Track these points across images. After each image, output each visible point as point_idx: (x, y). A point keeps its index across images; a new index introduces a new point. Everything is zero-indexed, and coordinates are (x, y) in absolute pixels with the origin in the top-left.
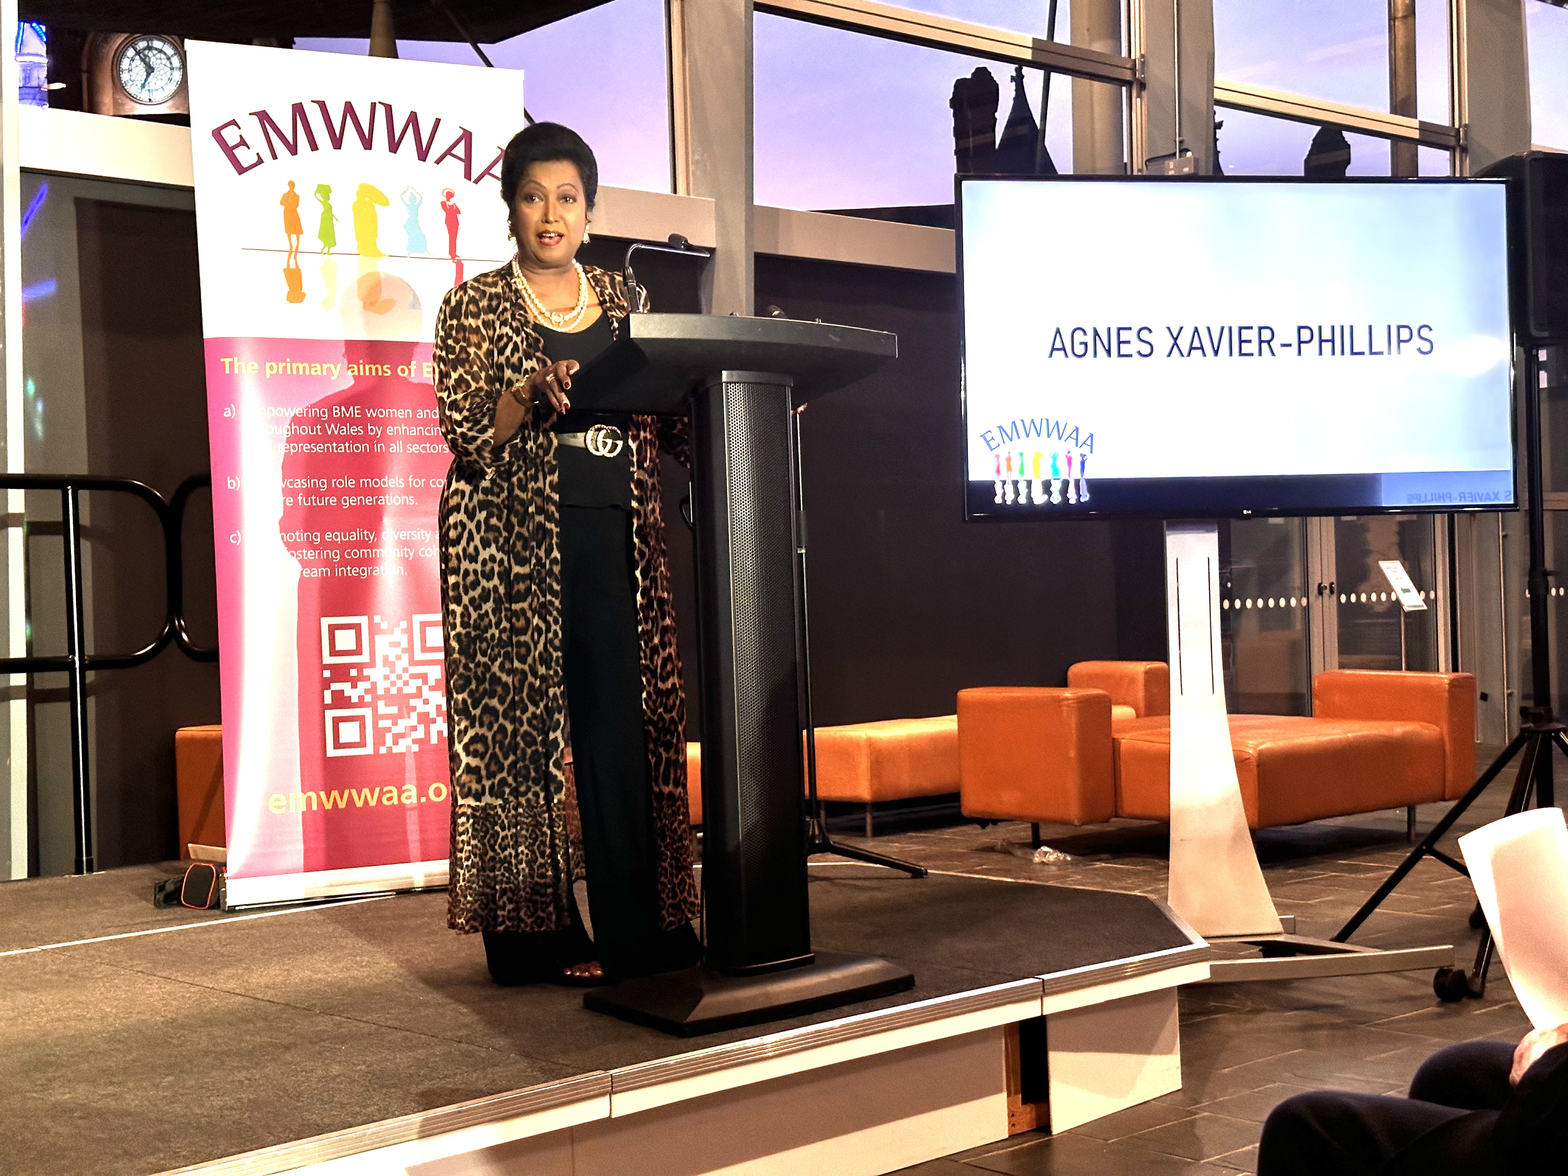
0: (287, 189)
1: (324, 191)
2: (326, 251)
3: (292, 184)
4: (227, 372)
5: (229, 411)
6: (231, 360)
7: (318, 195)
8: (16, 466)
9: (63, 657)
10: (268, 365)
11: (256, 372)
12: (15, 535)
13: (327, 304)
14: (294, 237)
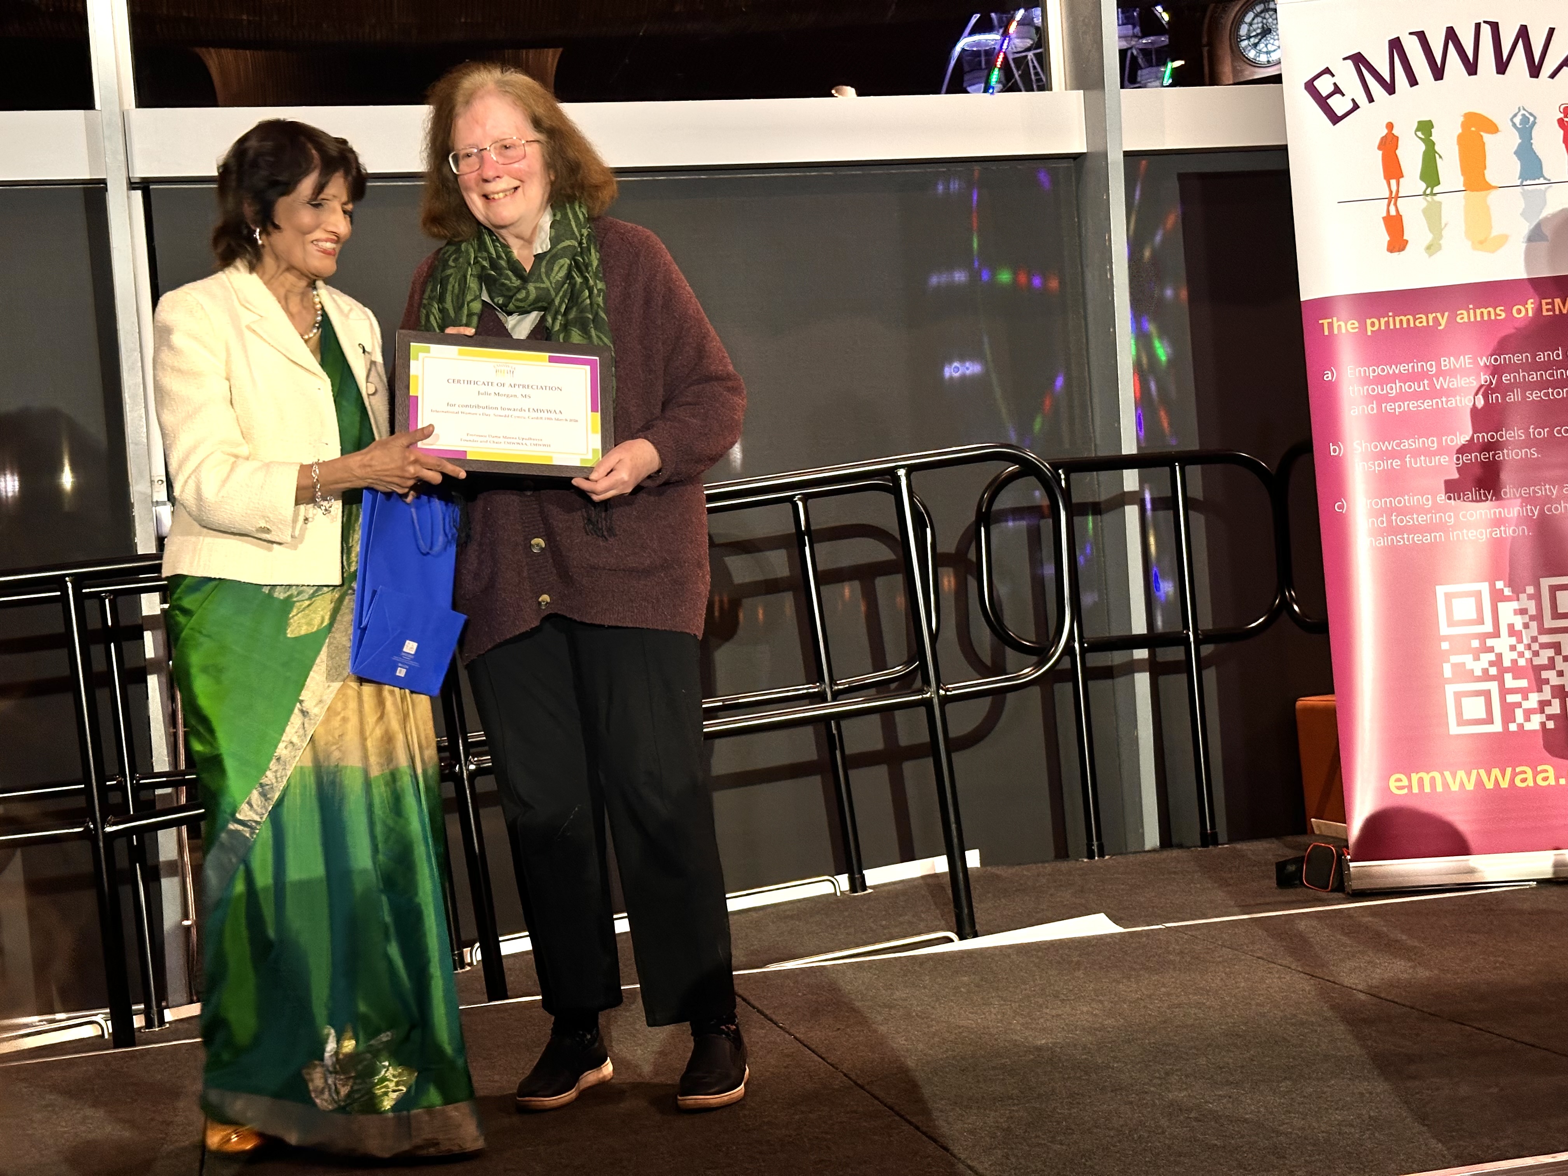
0: (1385, 132)
1: (1425, 128)
2: (1428, 192)
3: (1390, 126)
4: (1326, 333)
5: (1330, 375)
6: (1330, 320)
7: (1419, 134)
8: (1129, 447)
9: (1178, 632)
10: (1369, 322)
11: (1356, 330)
12: (1132, 513)
13: (1432, 248)
14: (1393, 182)
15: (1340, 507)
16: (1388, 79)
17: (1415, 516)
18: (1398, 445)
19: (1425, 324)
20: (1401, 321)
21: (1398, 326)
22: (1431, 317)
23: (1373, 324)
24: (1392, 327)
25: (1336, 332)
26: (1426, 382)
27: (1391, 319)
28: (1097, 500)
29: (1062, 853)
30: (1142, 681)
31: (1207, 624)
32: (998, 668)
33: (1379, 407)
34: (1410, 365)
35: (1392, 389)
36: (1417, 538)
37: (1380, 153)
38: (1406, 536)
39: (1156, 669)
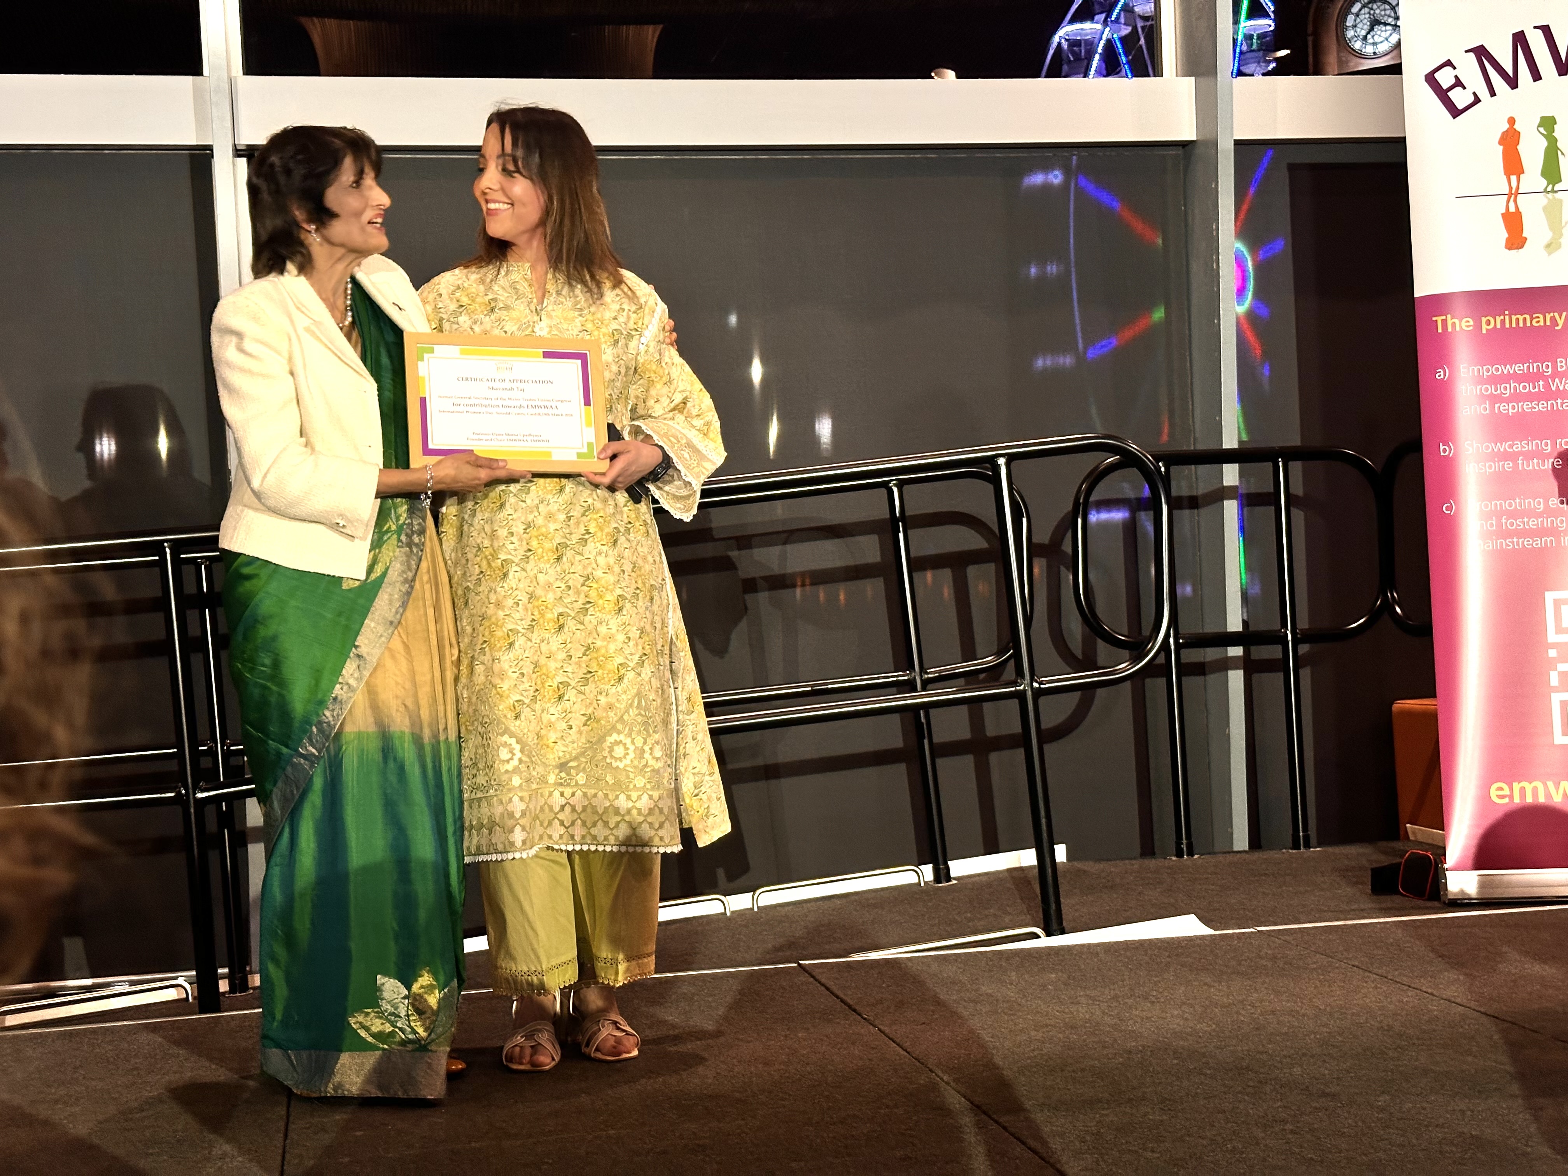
0: (1506, 126)
1: (1548, 124)
2: (1549, 189)
3: (1512, 121)
4: (1440, 330)
5: (1442, 373)
6: (1444, 317)
7: (1542, 129)
8: (1230, 441)
9: (1276, 631)
10: (1484, 320)
11: (1471, 328)
12: (1231, 508)
13: (1551, 247)
14: (1514, 178)
15: (1450, 508)
16: (1510, 73)
17: (1526, 520)
18: (1511, 446)
19: (1542, 323)
20: (1517, 319)
21: (1514, 325)
22: (1548, 316)
23: (1488, 322)
24: (1507, 326)
25: (1450, 329)
26: (1541, 383)
27: (1507, 318)
28: (1195, 494)
29: (1148, 850)
30: (1236, 679)
31: (1303, 624)
32: (1088, 663)
33: (1493, 408)
34: (1526, 365)
35: (1506, 388)
36: (1527, 542)
37: (1501, 147)
38: (1515, 540)
39: (1250, 667)
